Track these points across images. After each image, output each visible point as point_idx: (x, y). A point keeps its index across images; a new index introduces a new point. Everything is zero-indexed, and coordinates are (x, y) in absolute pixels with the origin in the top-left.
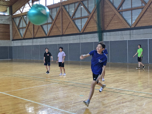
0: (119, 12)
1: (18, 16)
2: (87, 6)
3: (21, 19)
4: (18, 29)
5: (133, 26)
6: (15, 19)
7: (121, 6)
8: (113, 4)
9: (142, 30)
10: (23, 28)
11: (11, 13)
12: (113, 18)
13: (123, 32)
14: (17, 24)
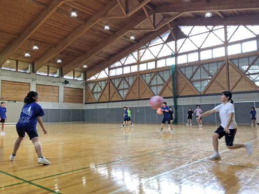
0: (191, 82)
1: (93, 82)
2: (162, 76)
3: (95, 85)
4: (92, 93)
5: (202, 94)
6: (89, 84)
7: (192, 77)
8: (185, 75)
9: (210, 96)
10: (97, 93)
11: (85, 78)
12: (185, 86)
13: (194, 98)
14: (91, 89)
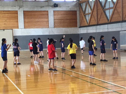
4: (85, 15)
